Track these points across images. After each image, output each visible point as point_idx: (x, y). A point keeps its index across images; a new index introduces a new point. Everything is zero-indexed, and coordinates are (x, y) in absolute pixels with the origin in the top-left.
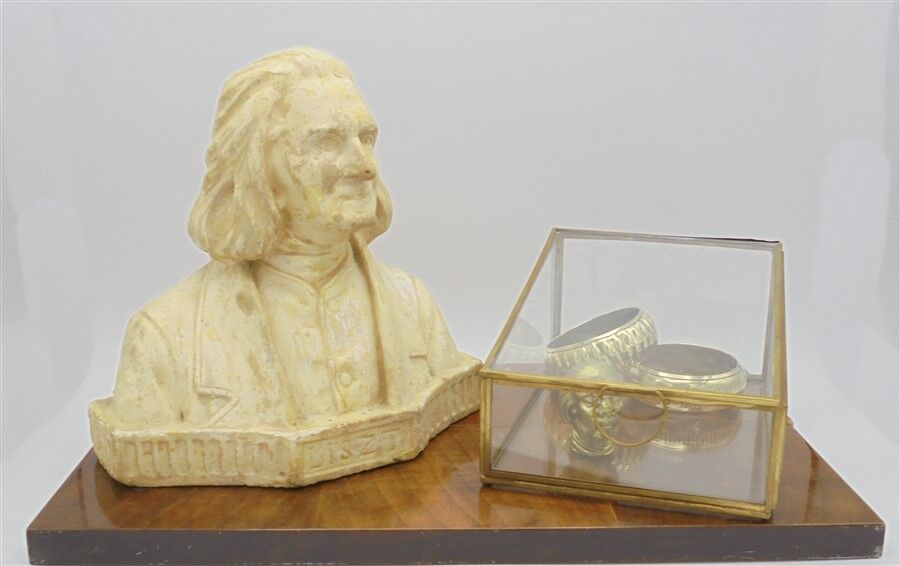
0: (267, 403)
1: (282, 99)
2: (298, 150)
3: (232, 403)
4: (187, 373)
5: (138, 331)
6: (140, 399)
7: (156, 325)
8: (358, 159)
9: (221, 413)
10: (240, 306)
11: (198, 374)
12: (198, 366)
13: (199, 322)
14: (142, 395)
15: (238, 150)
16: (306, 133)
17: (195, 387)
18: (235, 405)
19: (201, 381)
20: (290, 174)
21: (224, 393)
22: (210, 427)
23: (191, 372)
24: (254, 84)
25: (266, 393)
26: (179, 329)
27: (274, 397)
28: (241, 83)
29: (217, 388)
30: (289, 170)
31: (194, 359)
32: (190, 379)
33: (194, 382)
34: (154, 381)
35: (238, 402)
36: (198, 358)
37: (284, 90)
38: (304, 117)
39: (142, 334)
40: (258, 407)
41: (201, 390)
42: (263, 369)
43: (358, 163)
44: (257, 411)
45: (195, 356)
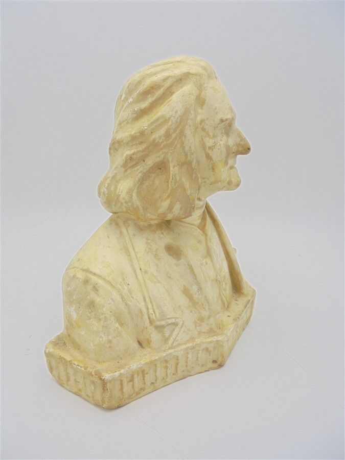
0: (201, 319)
1: (200, 94)
2: (211, 134)
3: (180, 326)
4: (141, 312)
5: (90, 288)
6: (110, 341)
7: (104, 279)
8: (241, 140)
9: (174, 336)
10: (170, 254)
11: (151, 311)
12: (150, 306)
13: (138, 272)
14: (110, 338)
15: (174, 135)
16: (217, 121)
17: (151, 322)
18: (182, 327)
19: (156, 317)
20: (205, 152)
21: (173, 321)
22: (170, 348)
23: (144, 310)
24: (177, 81)
25: (200, 313)
26: (124, 279)
27: (205, 314)
28: (165, 80)
29: (168, 319)
30: (205, 149)
31: (145, 301)
32: (146, 316)
33: (149, 318)
34: (117, 325)
35: (183, 324)
36: (147, 300)
37: (200, 87)
38: (216, 109)
39: (95, 289)
40: (195, 323)
41: (158, 323)
42: (196, 297)
43: (242, 143)
44: (196, 327)
45: (144, 298)
